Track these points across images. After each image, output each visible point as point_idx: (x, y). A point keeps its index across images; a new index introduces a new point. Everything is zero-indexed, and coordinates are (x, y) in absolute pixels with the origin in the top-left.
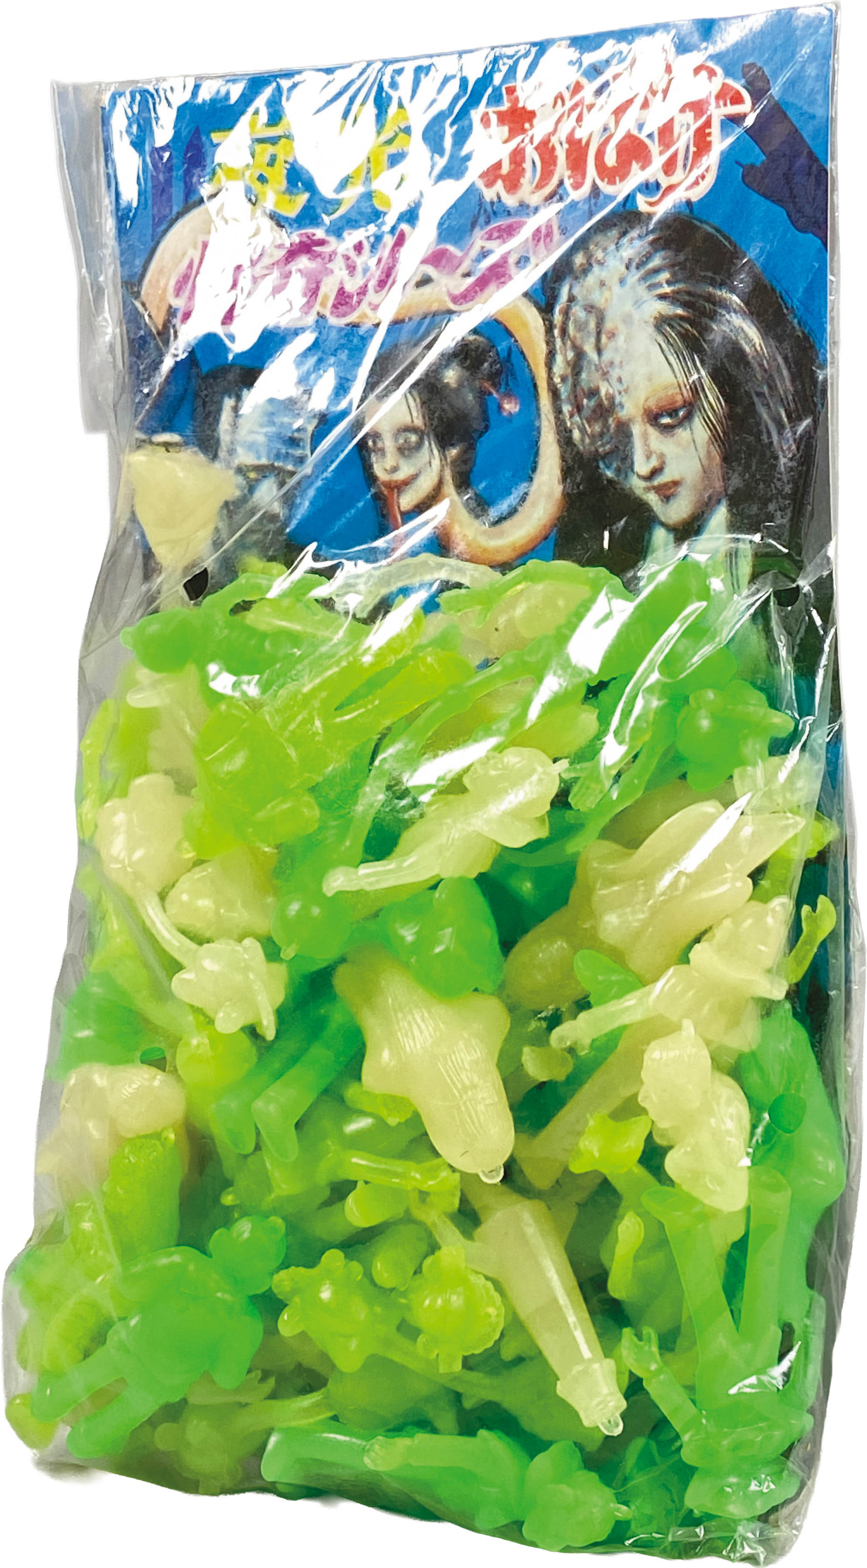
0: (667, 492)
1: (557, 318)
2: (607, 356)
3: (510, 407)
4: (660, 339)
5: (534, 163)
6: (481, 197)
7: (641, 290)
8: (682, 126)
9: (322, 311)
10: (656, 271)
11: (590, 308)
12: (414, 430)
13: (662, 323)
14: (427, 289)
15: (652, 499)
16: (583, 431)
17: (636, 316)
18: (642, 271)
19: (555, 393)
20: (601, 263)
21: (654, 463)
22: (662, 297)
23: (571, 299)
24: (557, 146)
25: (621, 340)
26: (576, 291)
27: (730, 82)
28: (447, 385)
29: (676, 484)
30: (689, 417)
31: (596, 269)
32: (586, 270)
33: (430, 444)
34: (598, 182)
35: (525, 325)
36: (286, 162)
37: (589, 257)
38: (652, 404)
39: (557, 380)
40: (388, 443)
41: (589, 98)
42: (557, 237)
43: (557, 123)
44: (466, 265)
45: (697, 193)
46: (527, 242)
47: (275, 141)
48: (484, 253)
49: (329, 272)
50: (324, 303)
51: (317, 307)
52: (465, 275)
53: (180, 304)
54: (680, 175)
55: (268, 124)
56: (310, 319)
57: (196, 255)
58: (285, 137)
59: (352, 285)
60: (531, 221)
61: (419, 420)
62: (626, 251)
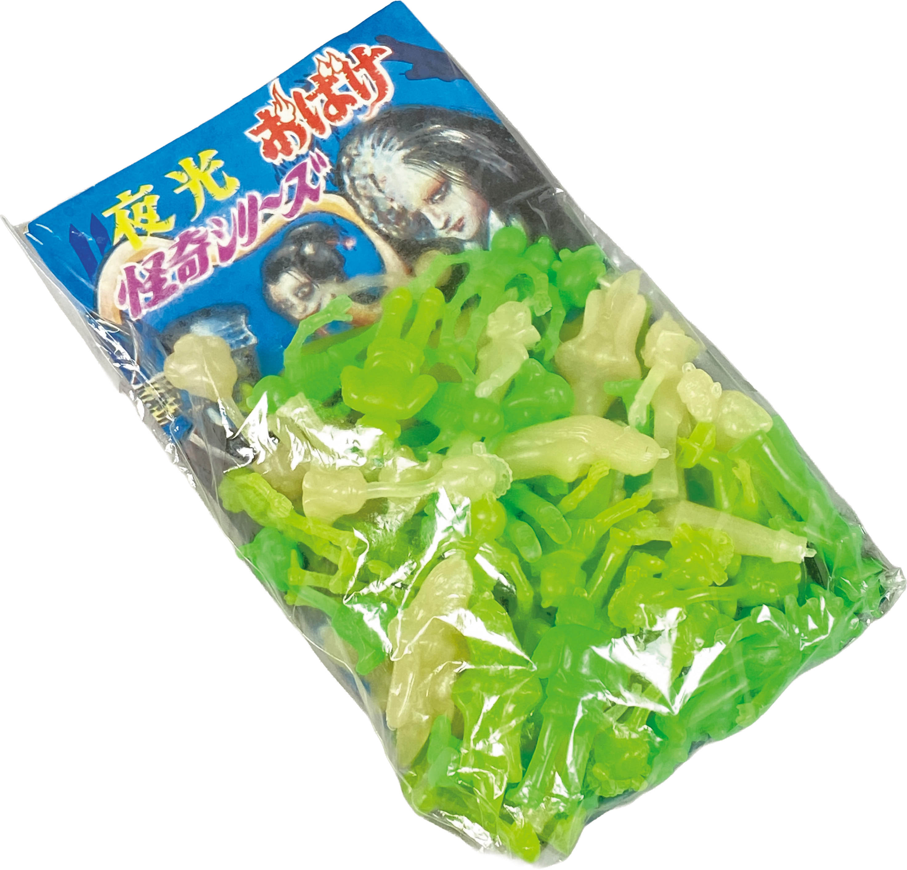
0: (459, 226)
1: (350, 192)
2: (387, 191)
3: (350, 244)
4: (411, 166)
5: (292, 136)
6: (274, 166)
7: (387, 152)
8: (362, 77)
9: (215, 264)
10: (389, 140)
11: (365, 177)
12: (304, 285)
13: (407, 160)
14: (270, 221)
15: (454, 234)
16: (396, 230)
17: (392, 165)
18: (382, 146)
19: (370, 224)
20: (358, 155)
21: (443, 219)
22: (399, 149)
23: (352, 180)
24: (301, 123)
25: (390, 180)
26: (352, 175)
27: (374, 47)
28: (310, 255)
29: (461, 220)
30: (448, 187)
31: (357, 159)
32: (351, 163)
33: (317, 286)
34: (333, 124)
35: (334, 204)
36: (153, 206)
37: (349, 156)
38: (425, 195)
39: (368, 218)
40: (294, 300)
41: (305, 94)
42: (326, 159)
43: (294, 114)
44: (285, 198)
45: (389, 97)
46: (312, 171)
47: (141, 200)
48: (291, 187)
49: (208, 244)
50: (214, 260)
51: (211, 264)
52: (287, 203)
53: (127, 306)
54: (374, 96)
55: (133, 194)
56: (210, 271)
57: (124, 277)
58: (146, 195)
59: (225, 242)
60: (308, 161)
61: (303, 279)
62: (368, 142)
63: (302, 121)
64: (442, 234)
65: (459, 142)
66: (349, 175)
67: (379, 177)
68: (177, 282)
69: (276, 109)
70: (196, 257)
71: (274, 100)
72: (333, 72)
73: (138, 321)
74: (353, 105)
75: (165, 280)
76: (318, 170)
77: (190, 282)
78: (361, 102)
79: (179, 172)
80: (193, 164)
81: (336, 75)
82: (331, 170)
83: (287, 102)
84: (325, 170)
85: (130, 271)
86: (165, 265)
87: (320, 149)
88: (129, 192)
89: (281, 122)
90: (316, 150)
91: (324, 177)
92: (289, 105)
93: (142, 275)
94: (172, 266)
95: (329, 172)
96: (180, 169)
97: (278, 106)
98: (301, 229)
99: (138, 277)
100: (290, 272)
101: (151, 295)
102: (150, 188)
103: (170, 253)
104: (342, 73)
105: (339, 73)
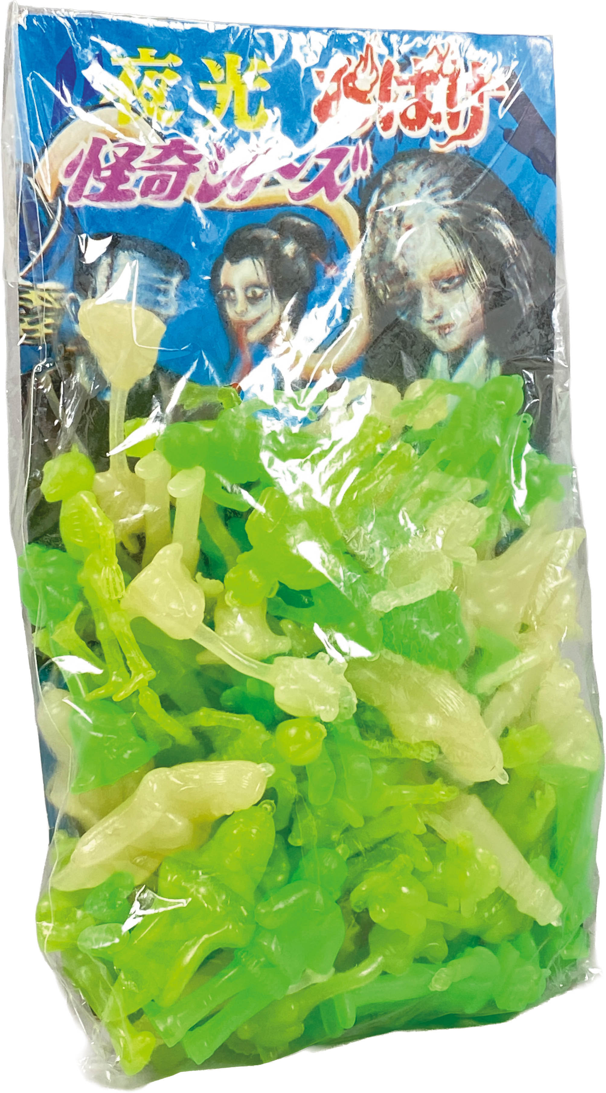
0: (443, 331)
1: (369, 214)
2: (404, 241)
3: (332, 272)
4: (443, 233)
9: (188, 197)
10: (441, 190)
12: (259, 286)
14: (273, 188)
15: (434, 335)
16: (385, 290)
17: (426, 216)
18: (432, 188)
21: (436, 312)
22: (446, 207)
23: (380, 204)
26: (384, 198)
28: (286, 256)
29: (449, 326)
30: (461, 283)
31: (398, 185)
32: (390, 185)
33: (272, 294)
34: (402, 128)
36: (168, 86)
38: (436, 273)
40: (239, 294)
41: (397, 72)
42: (370, 161)
43: (372, 85)
44: (303, 174)
45: (472, 143)
46: (348, 163)
47: (160, 69)
48: (317, 167)
49: (195, 169)
50: (190, 192)
51: (184, 194)
52: (302, 180)
53: (69, 183)
54: (461, 130)
55: (157, 57)
56: (178, 202)
57: (87, 147)
58: (169, 68)
59: (214, 180)
60: (352, 149)
61: (264, 279)
62: (422, 174)
63: (375, 99)
64: (424, 327)
65: (504, 244)
66: (380, 195)
67: (406, 222)
68: (137, 191)
69: (359, 65)
70: (174, 175)
71: (364, 55)
72: (440, 71)
73: (71, 207)
74: (434, 122)
75: (127, 180)
76: (355, 169)
77: (152, 201)
78: (444, 126)
79: (219, 66)
80: (239, 66)
81: (440, 76)
82: (367, 178)
83: (374, 67)
84: (361, 173)
85: (98, 144)
86: (137, 163)
87: (372, 145)
88: (154, 52)
89: (354, 84)
90: (368, 143)
91: (356, 181)
92: (375, 71)
93: (107, 159)
94: (143, 169)
95: (364, 178)
96: (221, 62)
97: (363, 63)
98: (297, 220)
99: (101, 157)
100: (255, 260)
101: (102, 186)
102: (178, 62)
103: (151, 153)
104: (447, 79)
105: (445, 76)
